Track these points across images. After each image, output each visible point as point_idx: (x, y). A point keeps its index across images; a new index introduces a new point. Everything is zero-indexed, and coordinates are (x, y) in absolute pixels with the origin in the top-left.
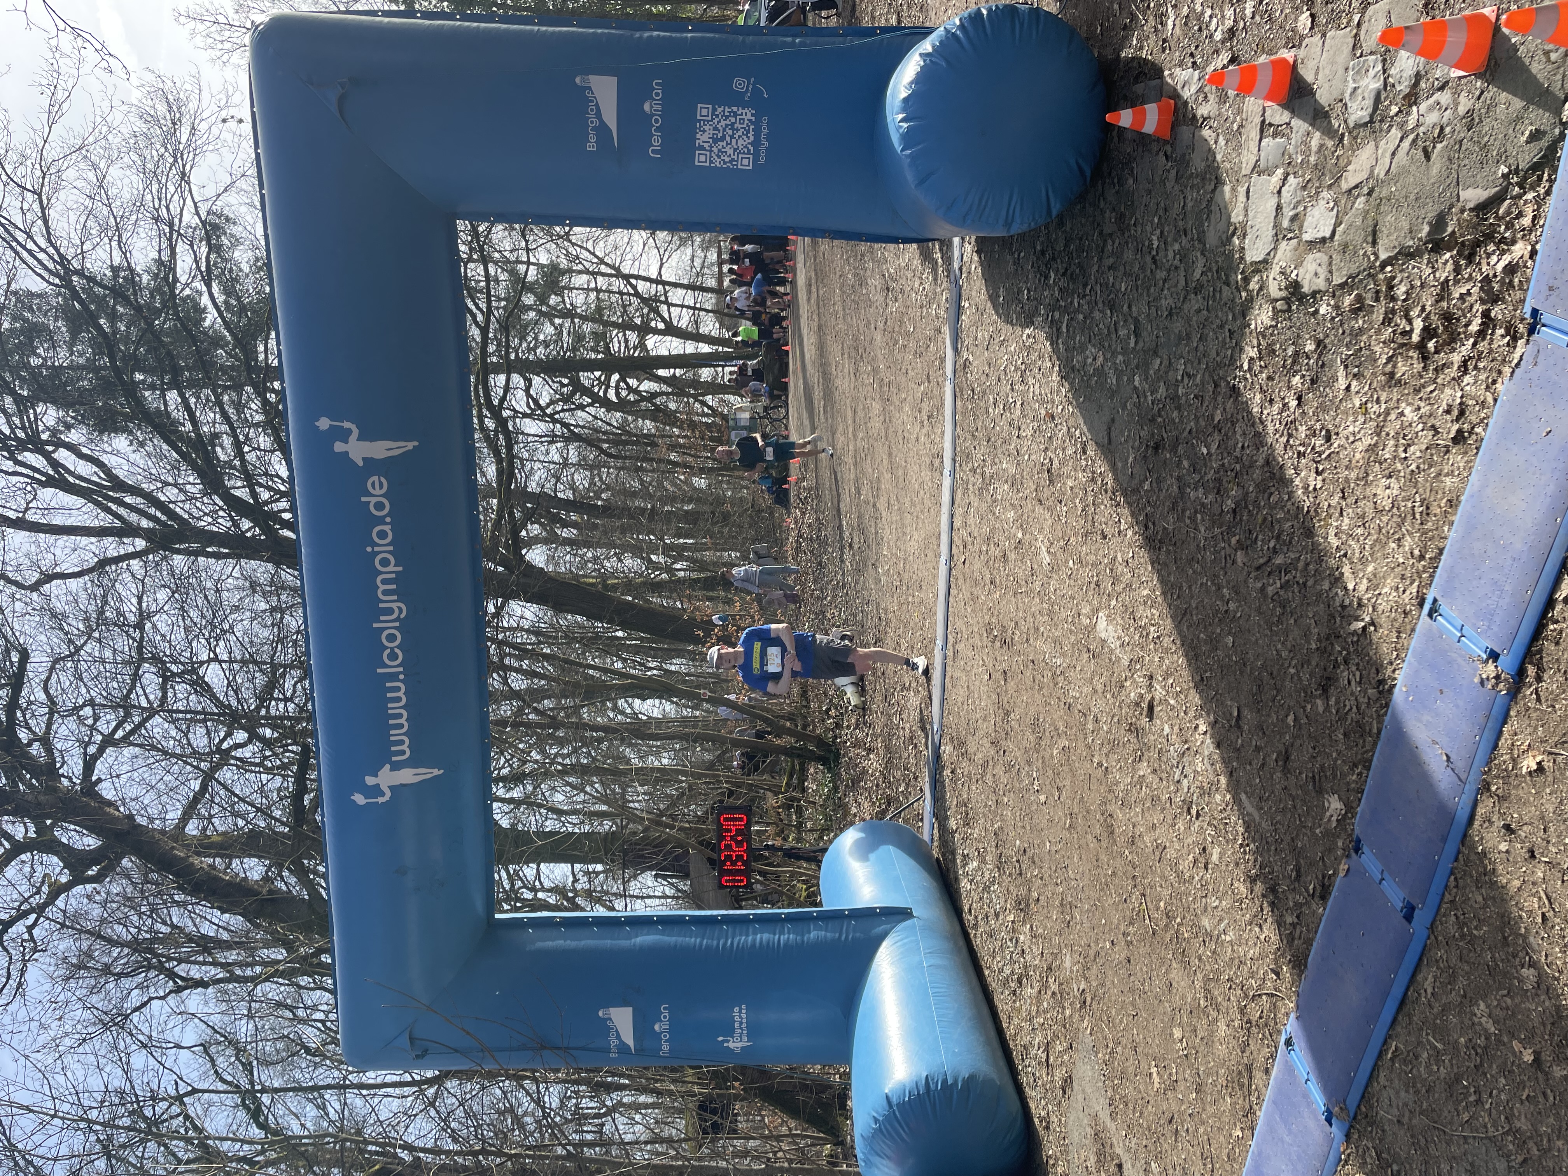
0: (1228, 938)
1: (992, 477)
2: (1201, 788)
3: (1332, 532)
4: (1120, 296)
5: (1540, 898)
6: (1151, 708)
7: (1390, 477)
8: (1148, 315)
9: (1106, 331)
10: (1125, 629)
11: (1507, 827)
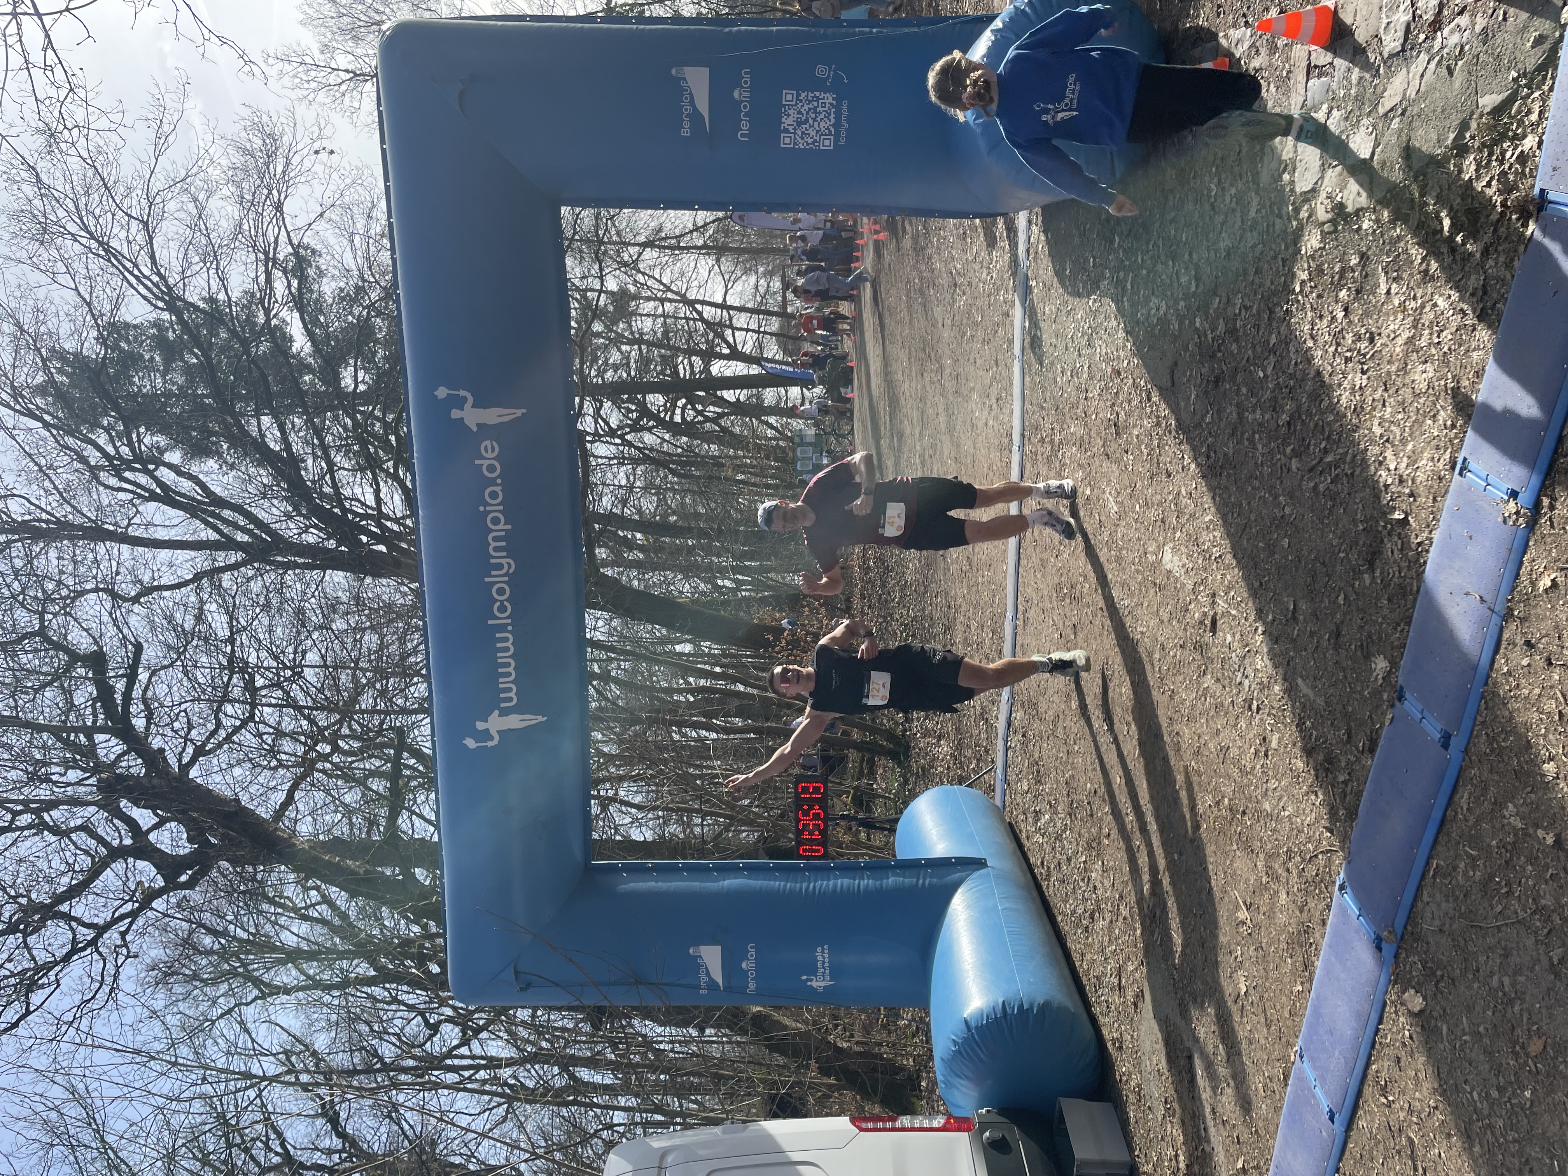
0: (1287, 813)
1: (1061, 443)
2: (1261, 683)
3: (1376, 422)
4: (1181, 245)
5: (1557, 699)
6: (1214, 622)
7: (1426, 362)
8: (1208, 258)
9: (1168, 281)
10: (1189, 556)
11: (1528, 644)
